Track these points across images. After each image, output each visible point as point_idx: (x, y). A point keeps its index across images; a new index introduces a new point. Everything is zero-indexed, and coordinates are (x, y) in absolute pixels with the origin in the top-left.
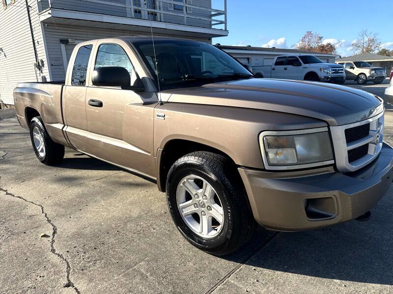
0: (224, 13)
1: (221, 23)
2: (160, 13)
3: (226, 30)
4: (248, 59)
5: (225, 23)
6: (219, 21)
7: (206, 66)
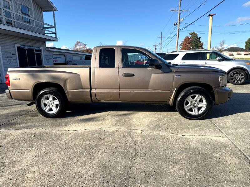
0: (54, 27)
1: (53, 33)
2: (14, 21)
3: (56, 37)
4: (65, 55)
5: (55, 33)
6: (51, 32)
7: (44, 59)
